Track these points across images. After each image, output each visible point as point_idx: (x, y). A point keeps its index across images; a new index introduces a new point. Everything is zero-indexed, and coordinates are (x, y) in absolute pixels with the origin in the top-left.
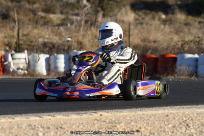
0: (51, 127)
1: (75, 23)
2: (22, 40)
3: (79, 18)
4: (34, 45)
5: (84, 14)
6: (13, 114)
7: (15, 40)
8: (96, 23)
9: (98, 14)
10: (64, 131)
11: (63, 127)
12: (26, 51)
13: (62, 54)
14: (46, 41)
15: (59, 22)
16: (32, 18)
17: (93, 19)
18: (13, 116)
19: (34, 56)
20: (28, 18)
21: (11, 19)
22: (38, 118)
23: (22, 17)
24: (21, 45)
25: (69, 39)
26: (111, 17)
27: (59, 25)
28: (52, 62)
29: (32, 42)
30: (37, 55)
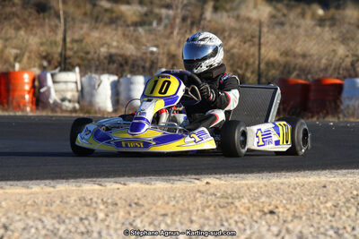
0: (119, 202)
1: (165, 21)
2: (71, 49)
3: (171, 12)
4: (93, 59)
5: (180, 6)
6: (53, 178)
7: (59, 50)
8: (202, 23)
9: (206, 6)
10: (143, 209)
11: (141, 202)
12: (77, 69)
13: (141, 74)
14: (113, 51)
15: (135, 19)
16: (89, 12)
17: (197, 14)
18: (52, 183)
19: (90, 78)
20: (83, 10)
21: (52, 11)
22: (97, 187)
23: (71, 10)
24: (70, 58)
25: (154, 49)
26: (227, 11)
27: (136, 24)
28: (122, 88)
29: (88, 53)
30: (97, 76)
